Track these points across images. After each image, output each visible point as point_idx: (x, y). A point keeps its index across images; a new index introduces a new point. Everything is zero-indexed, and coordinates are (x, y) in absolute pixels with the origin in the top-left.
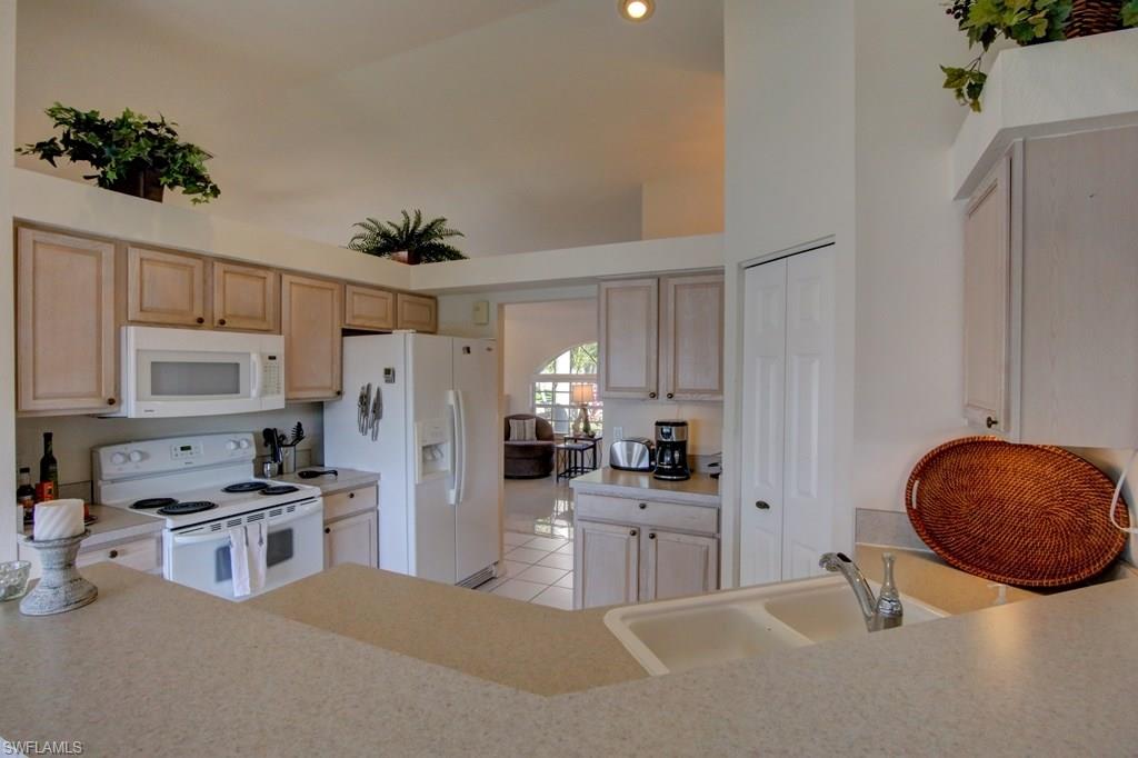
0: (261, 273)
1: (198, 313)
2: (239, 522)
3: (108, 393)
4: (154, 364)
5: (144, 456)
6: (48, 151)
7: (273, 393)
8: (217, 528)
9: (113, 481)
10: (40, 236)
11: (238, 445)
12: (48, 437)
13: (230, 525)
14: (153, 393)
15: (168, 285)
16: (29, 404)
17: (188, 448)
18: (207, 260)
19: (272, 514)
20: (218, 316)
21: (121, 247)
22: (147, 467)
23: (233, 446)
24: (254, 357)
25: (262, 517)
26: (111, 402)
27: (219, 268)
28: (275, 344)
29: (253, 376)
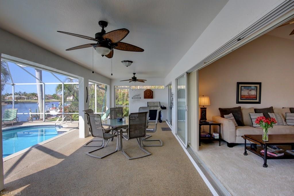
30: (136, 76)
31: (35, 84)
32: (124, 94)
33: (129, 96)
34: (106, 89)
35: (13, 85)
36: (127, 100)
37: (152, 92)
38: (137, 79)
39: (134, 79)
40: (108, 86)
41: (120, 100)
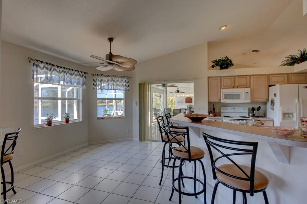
0: (246, 77)
1: (233, 86)
2: (235, 121)
3: (219, 99)
4: (225, 94)
5: (227, 109)
6: (213, 66)
7: (247, 99)
8: (231, 120)
9: (222, 112)
10: (211, 78)
11: (244, 109)
12: (214, 105)
13: (233, 121)
14: (225, 99)
15: (228, 82)
16: (209, 100)
17: (234, 109)
18: (235, 77)
19: (242, 121)
20: (237, 86)
21: (221, 77)
22: (227, 111)
23: (243, 109)
24: (243, 93)
25: (240, 121)
26: (219, 100)
27: (237, 77)
28: (248, 90)
29: (243, 96)
30: (179, 89)
31: (112, 94)
32: (172, 100)
33: (176, 101)
34: (160, 97)
35: (107, 94)
36: (174, 104)
37: (191, 98)
38: (180, 91)
39: (178, 91)
40: (162, 95)
41: (169, 104)
